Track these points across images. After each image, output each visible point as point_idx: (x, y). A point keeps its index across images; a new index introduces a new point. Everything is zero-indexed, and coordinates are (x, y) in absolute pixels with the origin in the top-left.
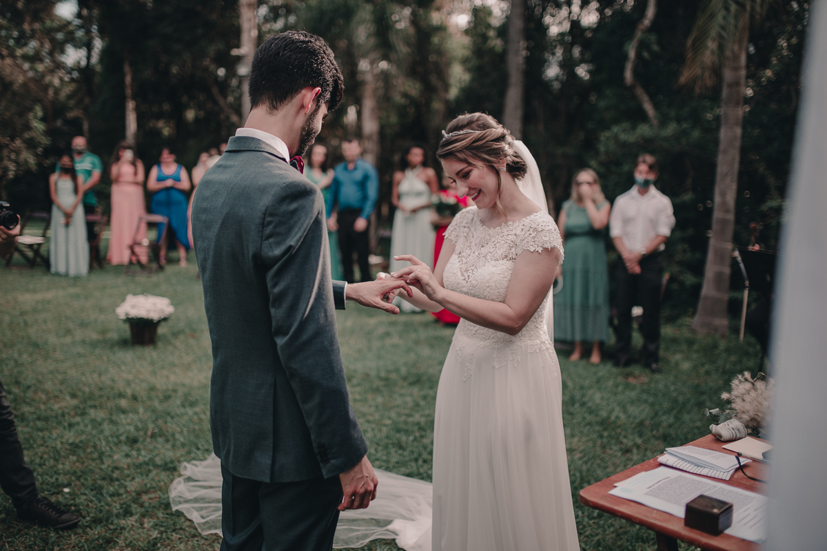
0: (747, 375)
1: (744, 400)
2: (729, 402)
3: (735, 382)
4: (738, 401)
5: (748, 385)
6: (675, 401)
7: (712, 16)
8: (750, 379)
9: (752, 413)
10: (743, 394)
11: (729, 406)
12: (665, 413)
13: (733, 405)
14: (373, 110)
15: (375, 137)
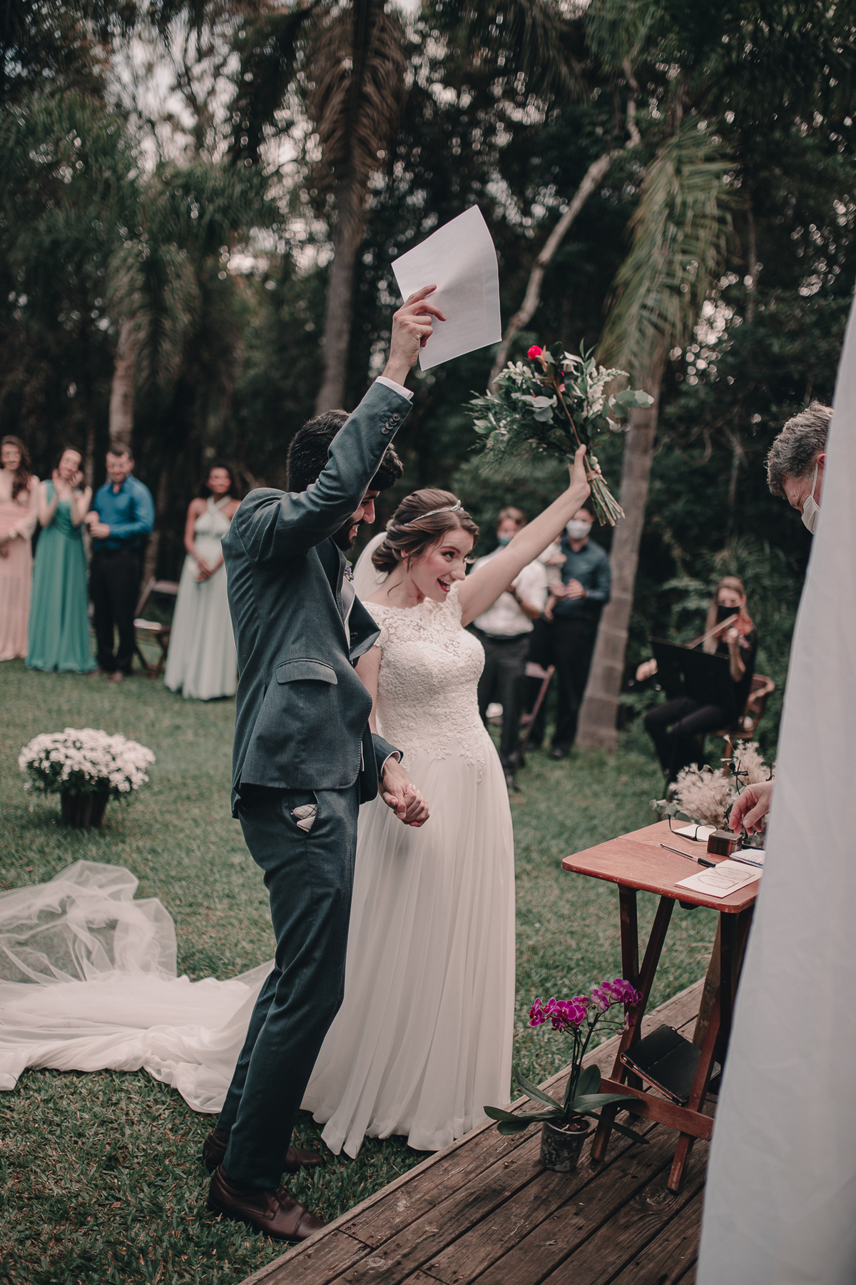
0: (694, 767)
1: (689, 792)
2: (675, 793)
3: (681, 775)
4: (685, 792)
5: (694, 778)
6: (562, 825)
7: (621, 338)
8: (697, 771)
9: (697, 803)
10: (689, 787)
11: (676, 797)
12: (554, 837)
13: (680, 797)
14: (125, 396)
15: (127, 438)
